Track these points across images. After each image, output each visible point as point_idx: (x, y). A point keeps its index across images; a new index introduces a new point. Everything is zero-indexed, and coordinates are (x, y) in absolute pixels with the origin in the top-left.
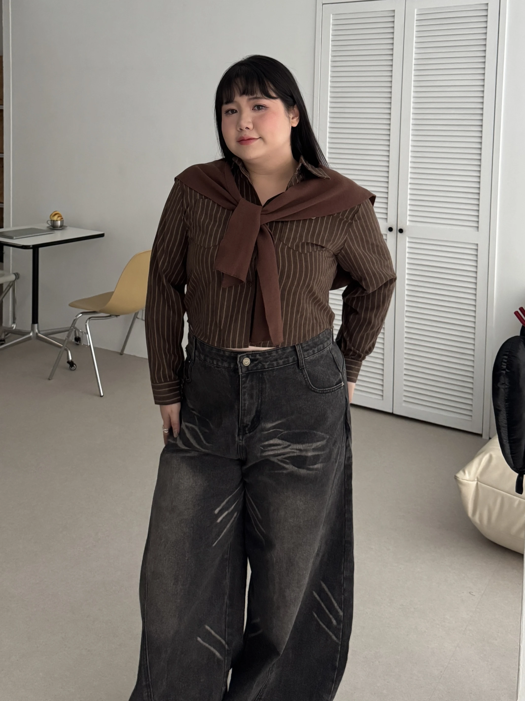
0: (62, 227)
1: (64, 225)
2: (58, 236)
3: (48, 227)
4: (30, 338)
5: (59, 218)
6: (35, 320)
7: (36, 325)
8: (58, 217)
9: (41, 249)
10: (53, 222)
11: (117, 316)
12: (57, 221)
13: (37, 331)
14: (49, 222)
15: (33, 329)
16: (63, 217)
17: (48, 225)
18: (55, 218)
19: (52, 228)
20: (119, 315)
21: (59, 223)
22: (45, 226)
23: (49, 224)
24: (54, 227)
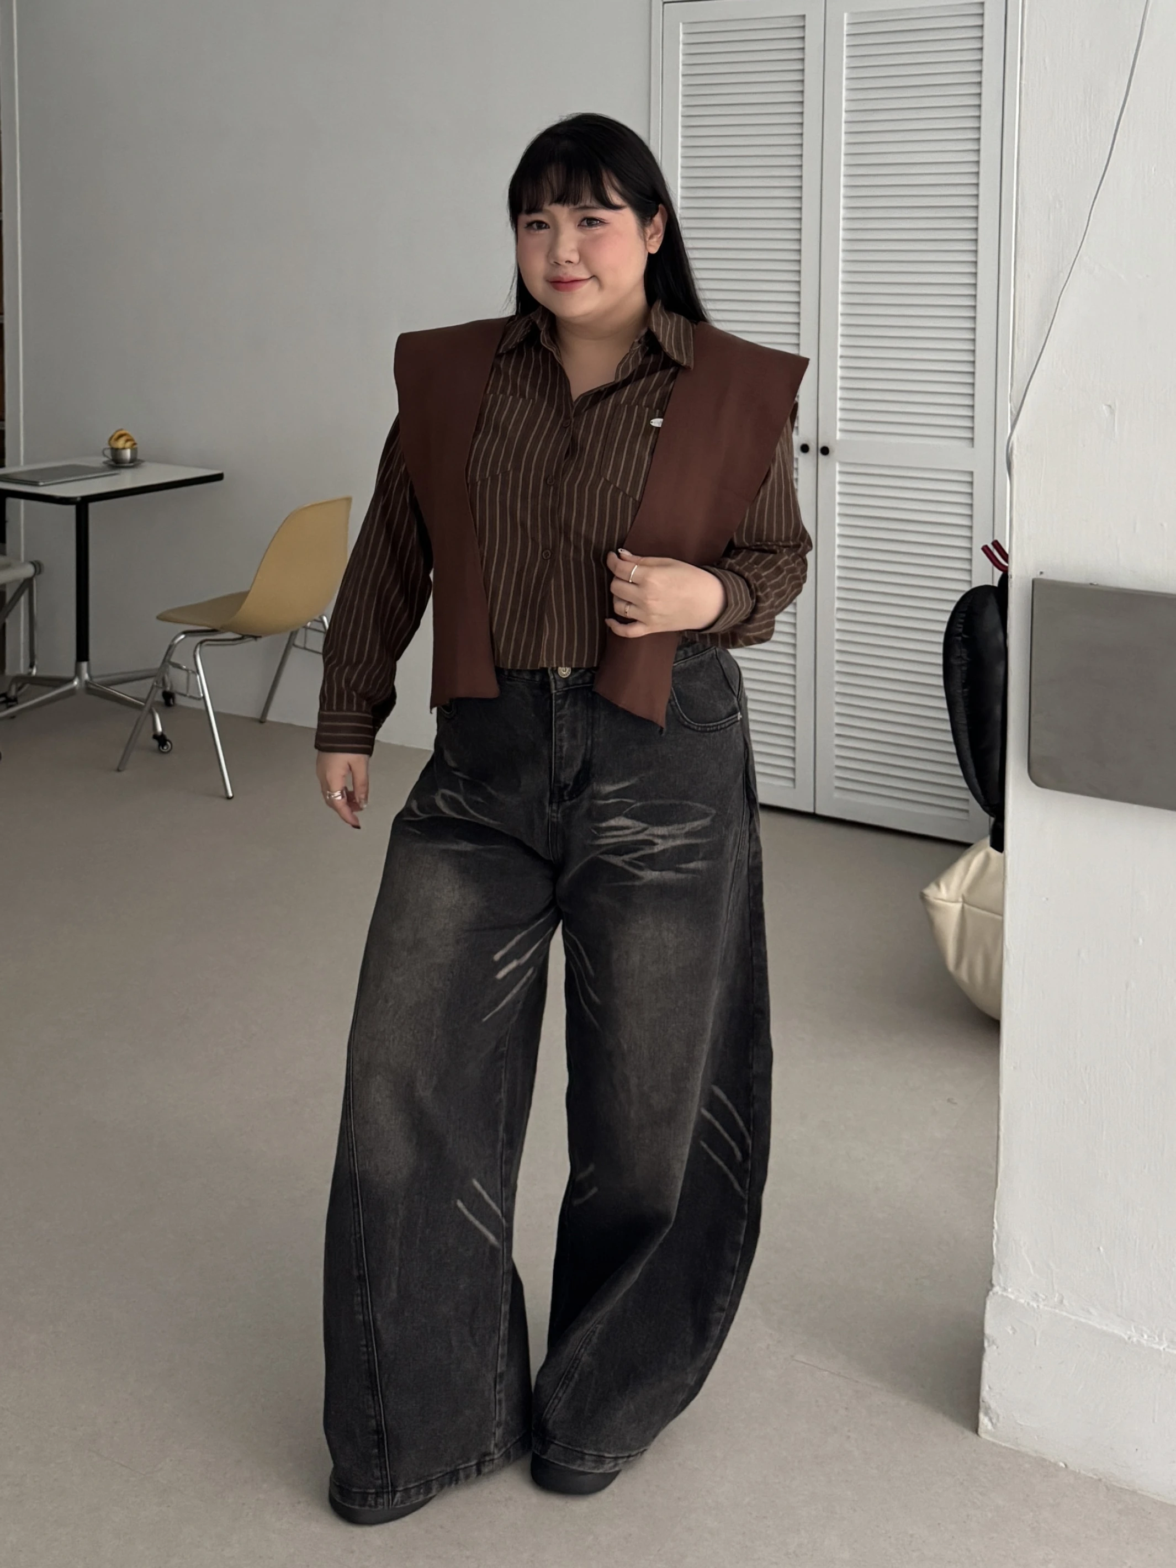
0: (135, 462)
1: (139, 457)
2: (126, 480)
3: (105, 463)
4: (72, 692)
5: (129, 444)
6: (82, 653)
7: (84, 665)
8: (127, 441)
9: (92, 506)
10: (116, 452)
11: (255, 637)
12: (124, 448)
13: (86, 676)
14: (108, 452)
15: (78, 673)
16: (136, 441)
17: (106, 459)
18: (120, 444)
19: (112, 463)
20: (260, 637)
21: (128, 454)
22: (99, 461)
23: (108, 457)
24: (116, 463)
